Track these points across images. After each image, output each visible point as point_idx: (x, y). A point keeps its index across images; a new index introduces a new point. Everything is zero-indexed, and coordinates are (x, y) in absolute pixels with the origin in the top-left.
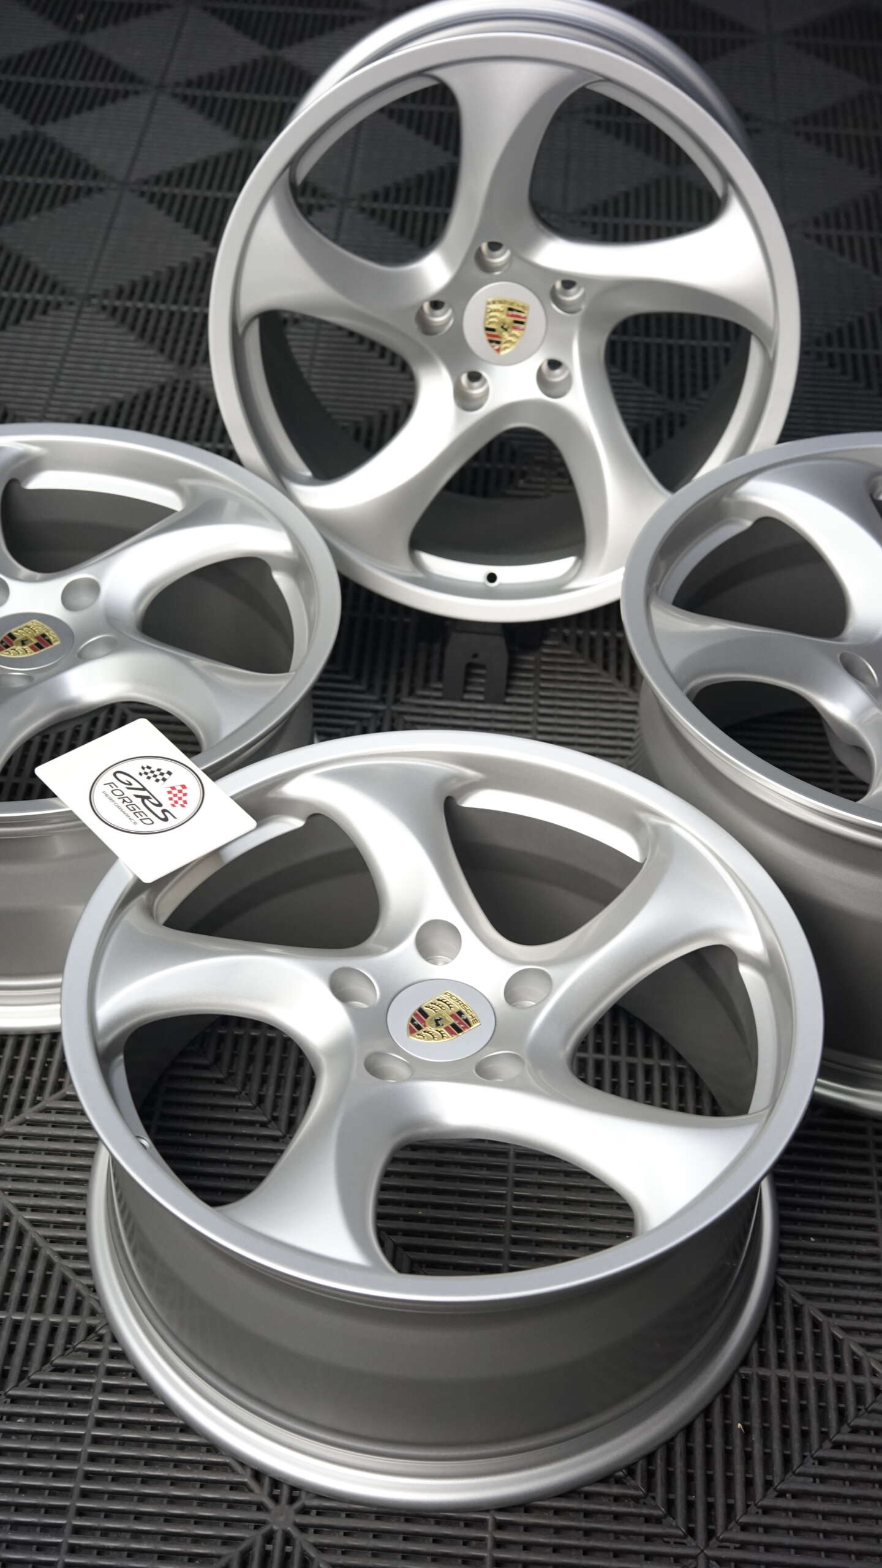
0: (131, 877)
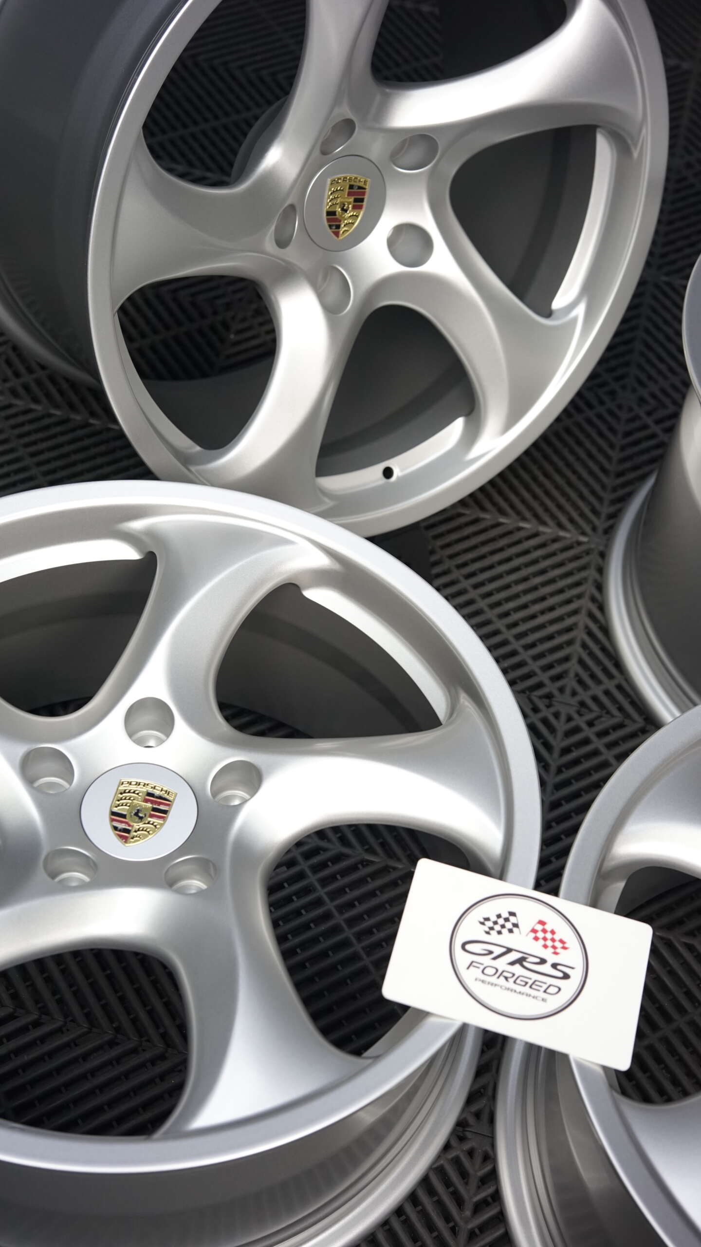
0: (600, 1071)
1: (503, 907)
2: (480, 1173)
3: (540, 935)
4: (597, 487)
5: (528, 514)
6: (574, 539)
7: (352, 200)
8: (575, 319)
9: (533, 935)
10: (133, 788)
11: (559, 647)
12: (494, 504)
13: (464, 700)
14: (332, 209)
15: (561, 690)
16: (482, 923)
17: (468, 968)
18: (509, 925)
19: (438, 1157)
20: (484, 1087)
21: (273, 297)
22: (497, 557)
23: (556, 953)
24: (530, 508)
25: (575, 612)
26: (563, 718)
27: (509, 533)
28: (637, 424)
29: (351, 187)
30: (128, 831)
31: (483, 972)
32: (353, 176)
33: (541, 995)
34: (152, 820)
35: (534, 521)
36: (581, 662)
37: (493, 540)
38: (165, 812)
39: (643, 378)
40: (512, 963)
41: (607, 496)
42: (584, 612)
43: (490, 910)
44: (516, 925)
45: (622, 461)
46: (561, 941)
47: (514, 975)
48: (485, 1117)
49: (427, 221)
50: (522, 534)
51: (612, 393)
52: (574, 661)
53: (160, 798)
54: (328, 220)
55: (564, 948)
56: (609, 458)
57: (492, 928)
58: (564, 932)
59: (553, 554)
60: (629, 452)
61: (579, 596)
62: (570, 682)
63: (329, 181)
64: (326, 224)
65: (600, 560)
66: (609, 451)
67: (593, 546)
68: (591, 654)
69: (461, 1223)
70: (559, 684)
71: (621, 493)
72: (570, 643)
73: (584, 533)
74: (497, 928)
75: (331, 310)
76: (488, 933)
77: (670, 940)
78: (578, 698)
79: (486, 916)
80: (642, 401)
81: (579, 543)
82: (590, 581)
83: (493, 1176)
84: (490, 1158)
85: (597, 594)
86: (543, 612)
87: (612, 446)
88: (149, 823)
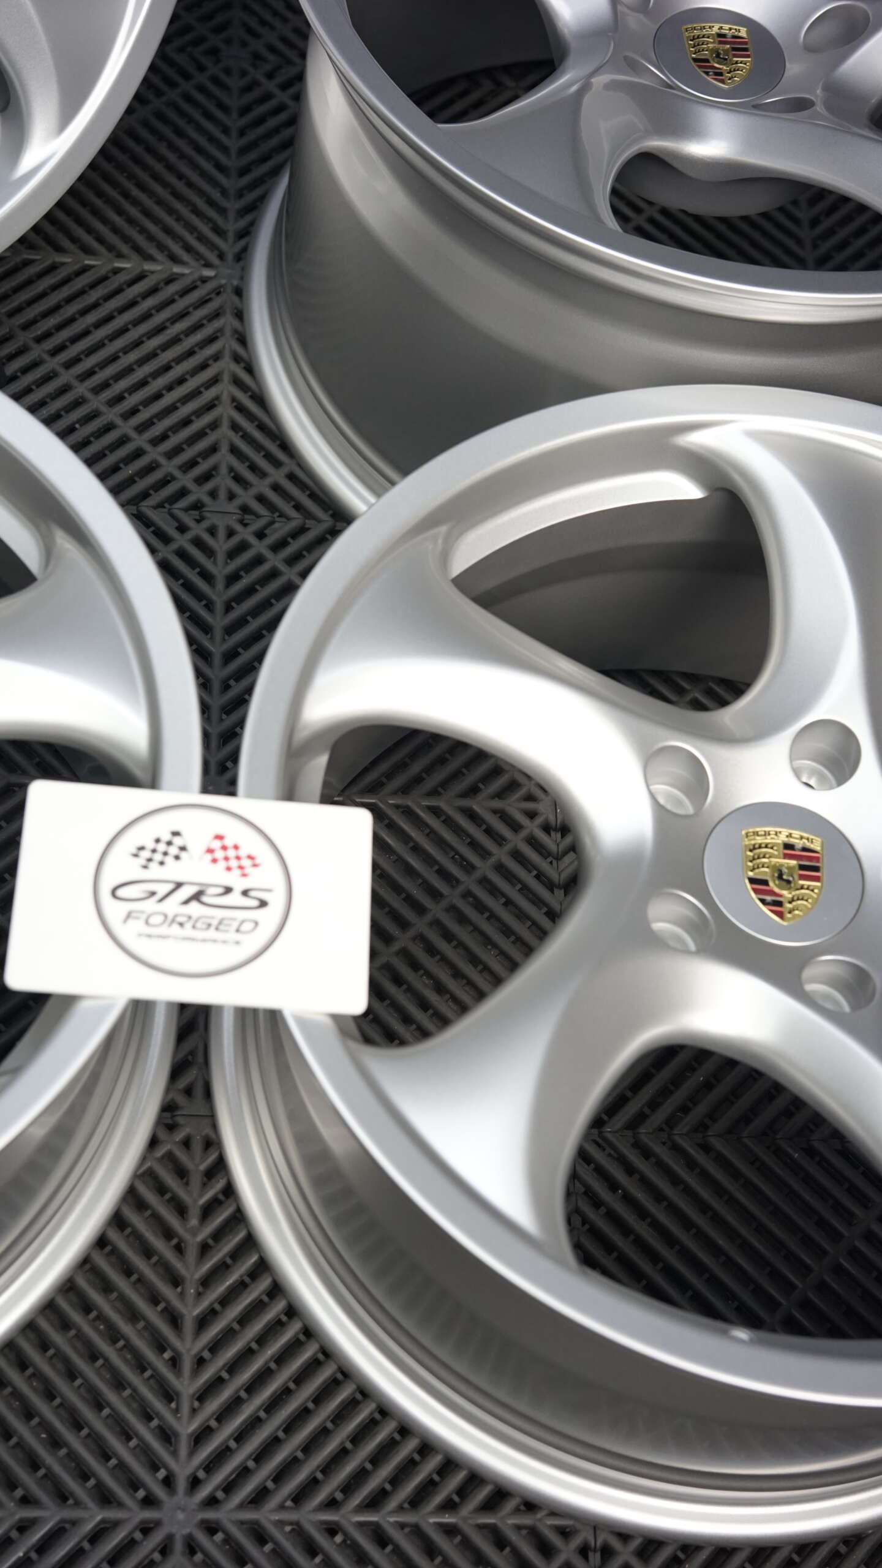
1: (161, 826)
2: (203, 1167)
3: (219, 854)
4: (216, 195)
5: (125, 249)
6: (196, 276)
9: (209, 857)
11: (201, 434)
12: (74, 240)
13: (63, 542)
15: (213, 494)
16: (136, 855)
17: (125, 921)
18: (173, 850)
19: (144, 1159)
20: (192, 1053)
22: (91, 318)
23: (244, 875)
24: (126, 239)
25: (215, 381)
26: (222, 533)
27: (104, 279)
28: (256, 93)
31: (147, 923)
33: (232, 936)
35: (135, 256)
36: (234, 450)
37: (81, 293)
39: (253, 23)
40: (186, 902)
41: (233, 206)
42: (226, 378)
43: (143, 834)
44: (183, 849)
45: (243, 151)
46: (250, 857)
47: (190, 917)
48: (199, 1091)
50: (122, 278)
51: (214, 52)
52: (224, 449)
55: (255, 865)
56: (225, 149)
57: (150, 860)
58: (251, 843)
59: (171, 301)
60: (252, 135)
61: (216, 357)
62: (223, 481)
65: (236, 299)
66: (223, 138)
67: (223, 282)
68: (246, 437)
69: (186, 1236)
70: (209, 486)
71: (250, 197)
72: (214, 425)
73: (208, 265)
74: (158, 857)
76: (145, 867)
77: (408, 807)
78: (237, 502)
79: (140, 844)
80: (257, 57)
81: (204, 280)
82: (228, 332)
83: (221, 1166)
84: (213, 1143)
85: (240, 350)
86: (170, 388)
87: (226, 131)
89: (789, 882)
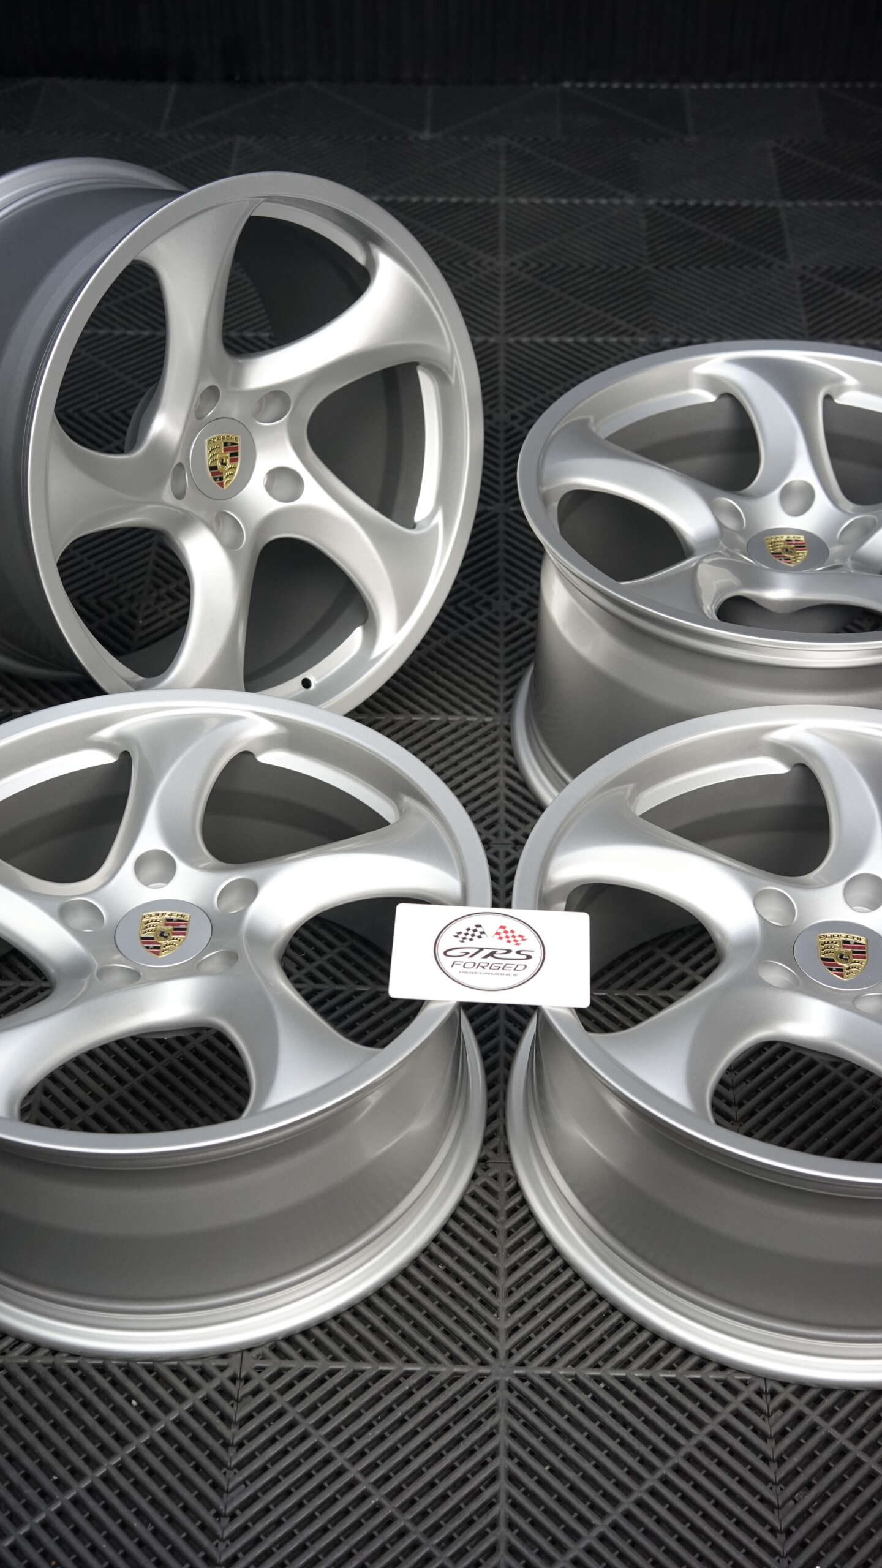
1: (471, 923)
2: (507, 1189)
3: (503, 935)
4: (492, 678)
5: (436, 710)
6: (481, 721)
7: (228, 455)
8: (436, 526)
9: (498, 936)
10: (154, 918)
11: (488, 803)
12: (406, 708)
13: (407, 800)
14: (213, 465)
15: (496, 835)
16: (457, 936)
17: (452, 966)
18: (477, 934)
19: (469, 1185)
20: (496, 1131)
21: (178, 543)
23: (518, 944)
24: (438, 705)
25: (494, 775)
26: (502, 855)
27: (424, 726)
28: (514, 624)
29: (225, 444)
30: (158, 948)
31: (464, 966)
32: (225, 435)
33: (512, 972)
34: (176, 937)
35: (442, 713)
36: (508, 811)
37: (411, 734)
38: (185, 929)
39: (512, 588)
40: (486, 957)
41: (502, 683)
42: (501, 773)
43: (461, 926)
44: (483, 933)
45: (507, 655)
46: (520, 936)
47: (488, 964)
48: (502, 1151)
49: (294, 463)
50: (435, 725)
51: (488, 605)
52: (502, 811)
53: (179, 920)
54: (213, 474)
55: (523, 940)
56: (496, 654)
57: (465, 938)
58: (520, 929)
59: (464, 736)
60: (512, 646)
61: (495, 763)
62: (502, 827)
63: (206, 441)
64: (211, 477)
65: (506, 732)
66: (496, 649)
67: (498, 723)
68: (515, 804)
69: (498, 1226)
70: (493, 830)
71: (513, 678)
72: (495, 798)
73: (488, 715)
75: (231, 548)
76: (462, 941)
77: (627, 997)
78: (512, 838)
79: (458, 931)
80: (515, 606)
81: (486, 723)
82: (502, 749)
83: (518, 1188)
84: (512, 1177)
85: (511, 759)
86: (466, 781)
87: (497, 644)
88: (173, 939)
89: (846, 959)
